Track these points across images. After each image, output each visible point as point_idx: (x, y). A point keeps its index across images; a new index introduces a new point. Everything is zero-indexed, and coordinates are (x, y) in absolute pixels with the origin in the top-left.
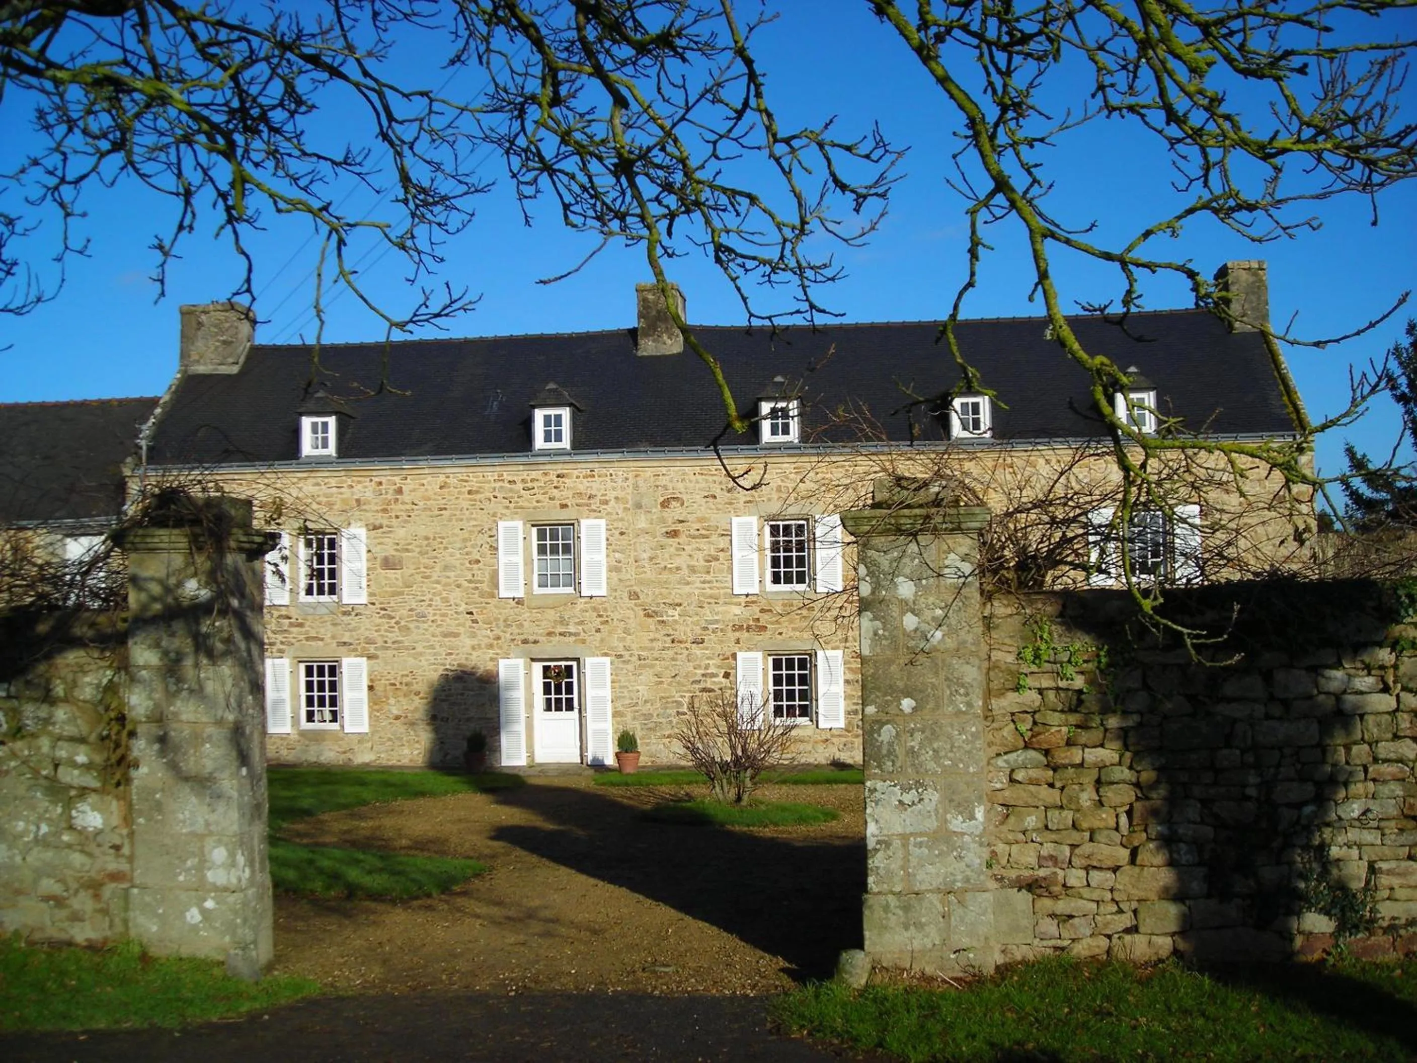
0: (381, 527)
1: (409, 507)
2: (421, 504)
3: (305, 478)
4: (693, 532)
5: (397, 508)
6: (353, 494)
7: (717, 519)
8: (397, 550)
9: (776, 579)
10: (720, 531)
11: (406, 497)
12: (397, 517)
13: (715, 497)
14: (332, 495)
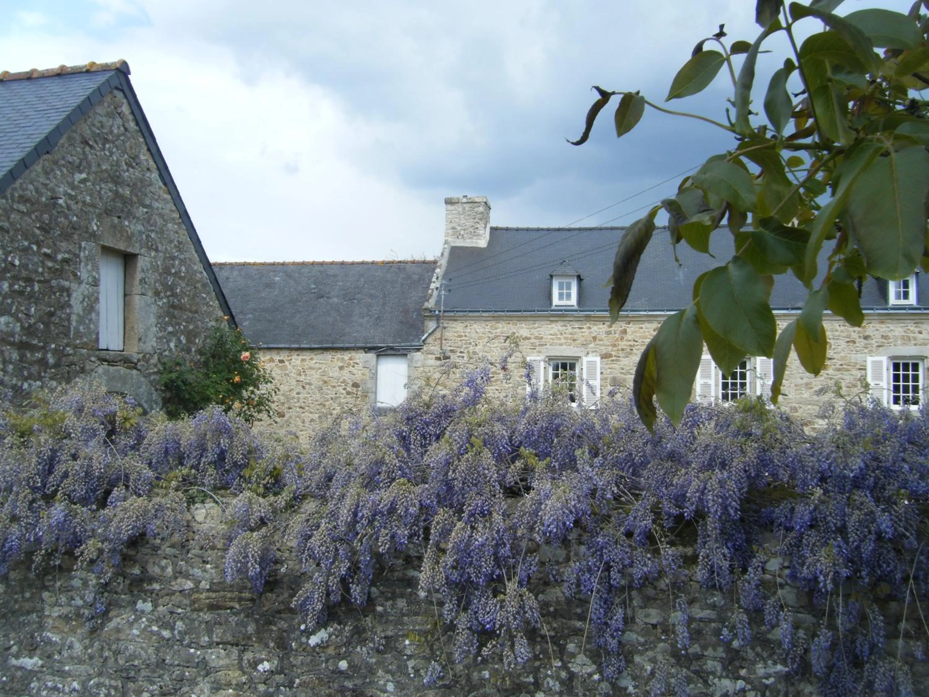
0: (611, 356)
1: (632, 343)
2: (640, 341)
3: (557, 321)
4: (838, 366)
5: (623, 344)
6: (590, 333)
7: (856, 358)
8: (622, 373)
9: (896, 400)
10: (858, 367)
11: (629, 337)
12: (623, 350)
13: (854, 342)
14: (576, 333)
